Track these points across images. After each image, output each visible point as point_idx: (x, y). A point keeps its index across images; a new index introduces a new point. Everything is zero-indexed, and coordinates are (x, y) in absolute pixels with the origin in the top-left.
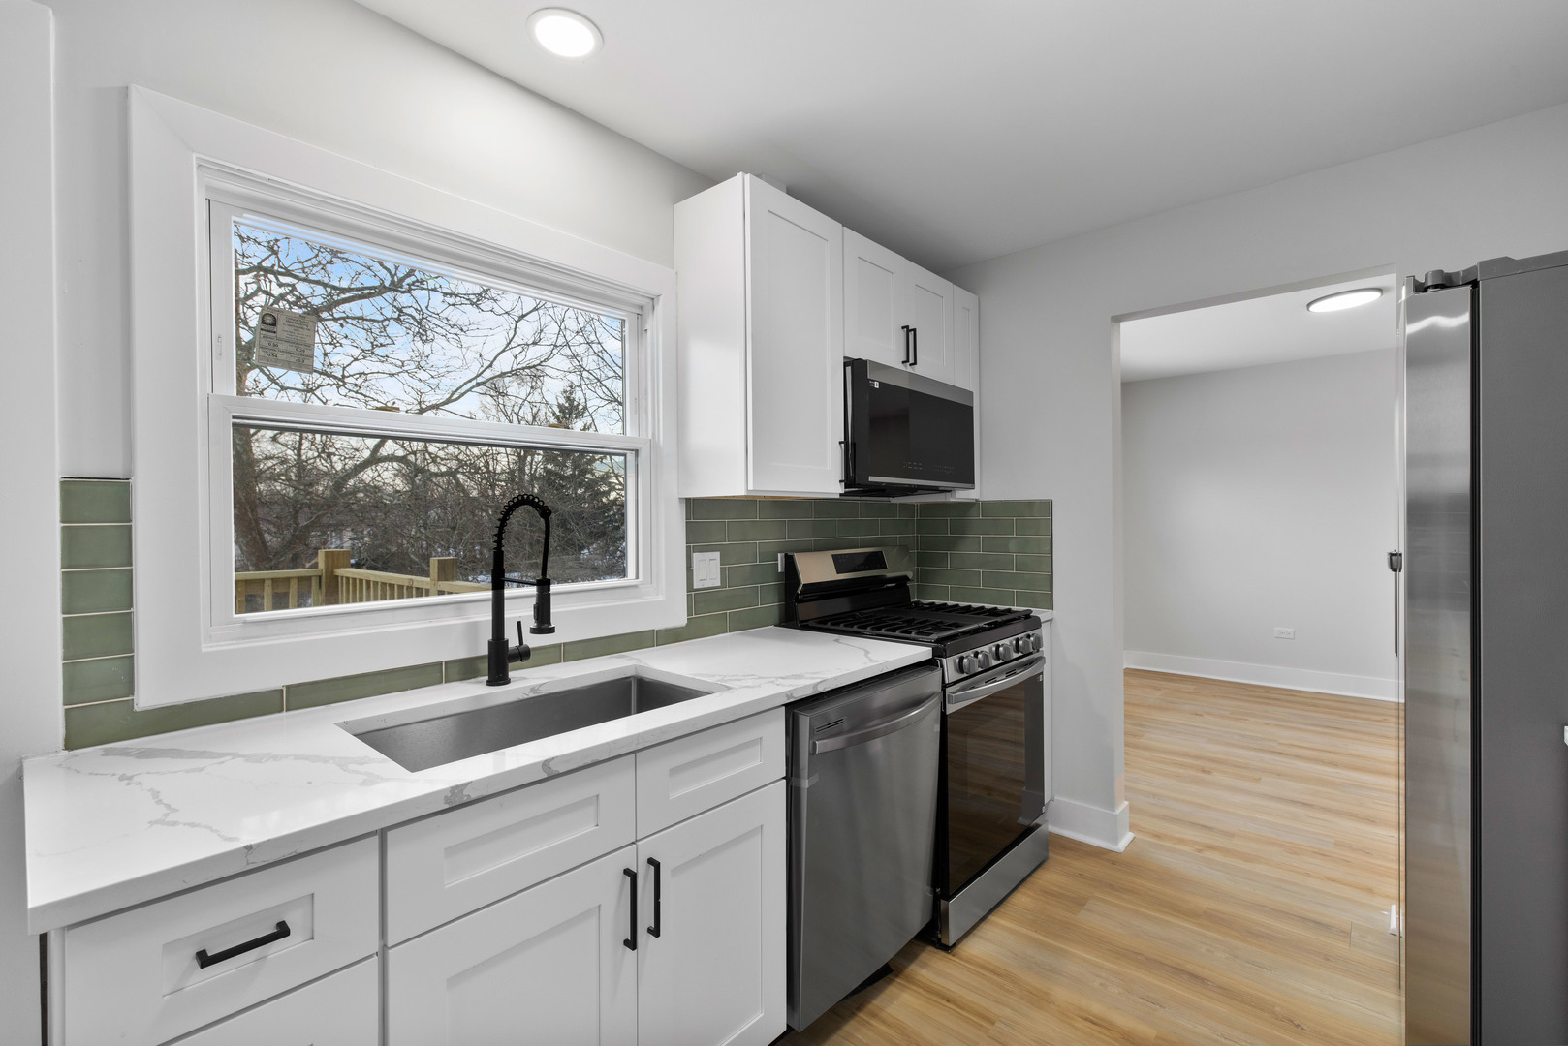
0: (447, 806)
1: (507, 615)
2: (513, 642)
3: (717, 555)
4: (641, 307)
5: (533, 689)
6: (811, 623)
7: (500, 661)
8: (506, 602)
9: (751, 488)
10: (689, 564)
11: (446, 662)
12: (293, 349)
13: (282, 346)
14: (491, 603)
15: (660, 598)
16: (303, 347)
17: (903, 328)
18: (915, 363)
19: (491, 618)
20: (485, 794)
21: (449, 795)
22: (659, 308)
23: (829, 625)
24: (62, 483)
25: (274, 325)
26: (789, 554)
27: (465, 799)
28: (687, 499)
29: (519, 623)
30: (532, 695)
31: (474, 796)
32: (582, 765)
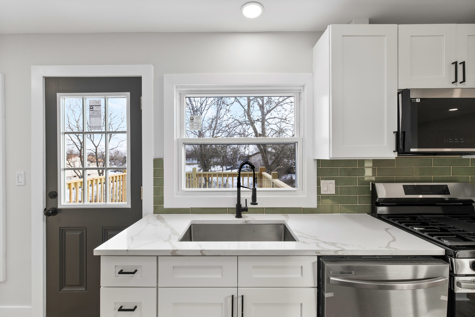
0: (171, 255)
1: (241, 197)
2: (243, 205)
3: (334, 181)
4: (300, 90)
5: (245, 222)
6: (382, 217)
7: (239, 211)
8: (241, 192)
9: (331, 157)
10: (319, 184)
11: (228, 208)
12: (197, 125)
13: (195, 124)
14: (237, 192)
15: (305, 196)
16: (199, 124)
17: (453, 64)
18: (464, 80)
19: (237, 197)
20: (182, 255)
21: (172, 252)
22: (305, 89)
23: (390, 220)
24: (154, 160)
25: (193, 120)
26: (373, 183)
27: (176, 254)
28: (317, 159)
29: (246, 200)
30: (245, 223)
31: (179, 254)
32: (214, 255)
